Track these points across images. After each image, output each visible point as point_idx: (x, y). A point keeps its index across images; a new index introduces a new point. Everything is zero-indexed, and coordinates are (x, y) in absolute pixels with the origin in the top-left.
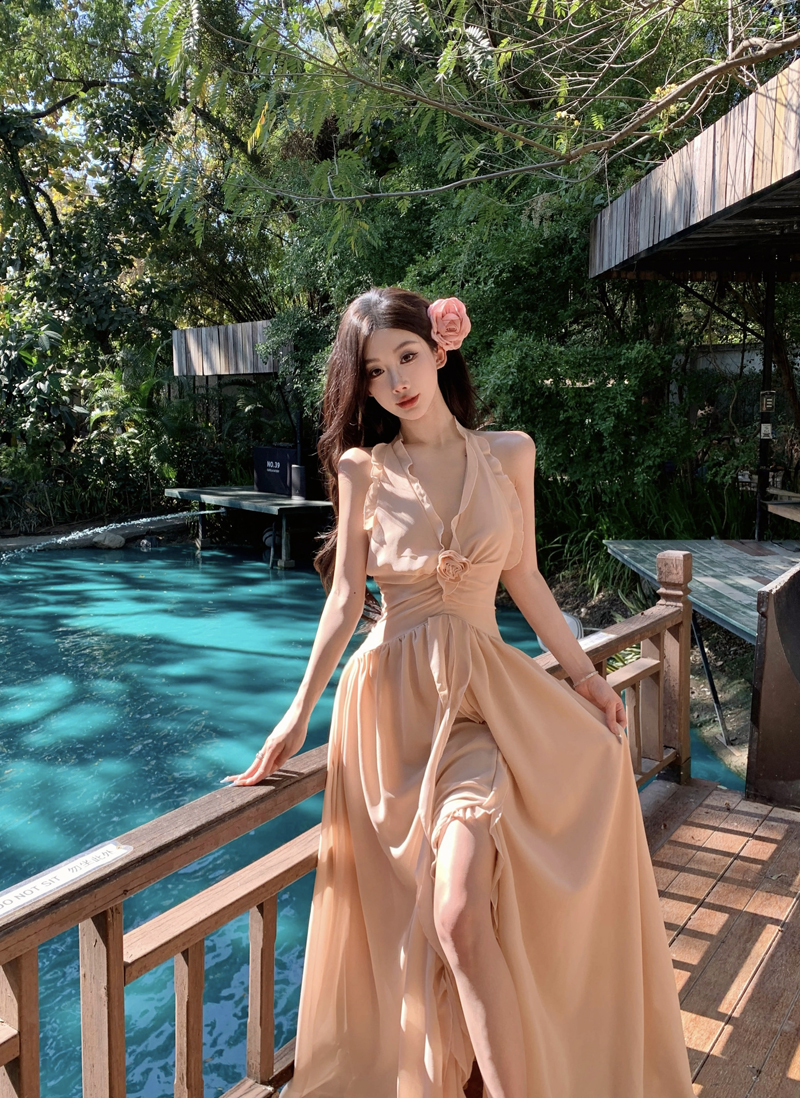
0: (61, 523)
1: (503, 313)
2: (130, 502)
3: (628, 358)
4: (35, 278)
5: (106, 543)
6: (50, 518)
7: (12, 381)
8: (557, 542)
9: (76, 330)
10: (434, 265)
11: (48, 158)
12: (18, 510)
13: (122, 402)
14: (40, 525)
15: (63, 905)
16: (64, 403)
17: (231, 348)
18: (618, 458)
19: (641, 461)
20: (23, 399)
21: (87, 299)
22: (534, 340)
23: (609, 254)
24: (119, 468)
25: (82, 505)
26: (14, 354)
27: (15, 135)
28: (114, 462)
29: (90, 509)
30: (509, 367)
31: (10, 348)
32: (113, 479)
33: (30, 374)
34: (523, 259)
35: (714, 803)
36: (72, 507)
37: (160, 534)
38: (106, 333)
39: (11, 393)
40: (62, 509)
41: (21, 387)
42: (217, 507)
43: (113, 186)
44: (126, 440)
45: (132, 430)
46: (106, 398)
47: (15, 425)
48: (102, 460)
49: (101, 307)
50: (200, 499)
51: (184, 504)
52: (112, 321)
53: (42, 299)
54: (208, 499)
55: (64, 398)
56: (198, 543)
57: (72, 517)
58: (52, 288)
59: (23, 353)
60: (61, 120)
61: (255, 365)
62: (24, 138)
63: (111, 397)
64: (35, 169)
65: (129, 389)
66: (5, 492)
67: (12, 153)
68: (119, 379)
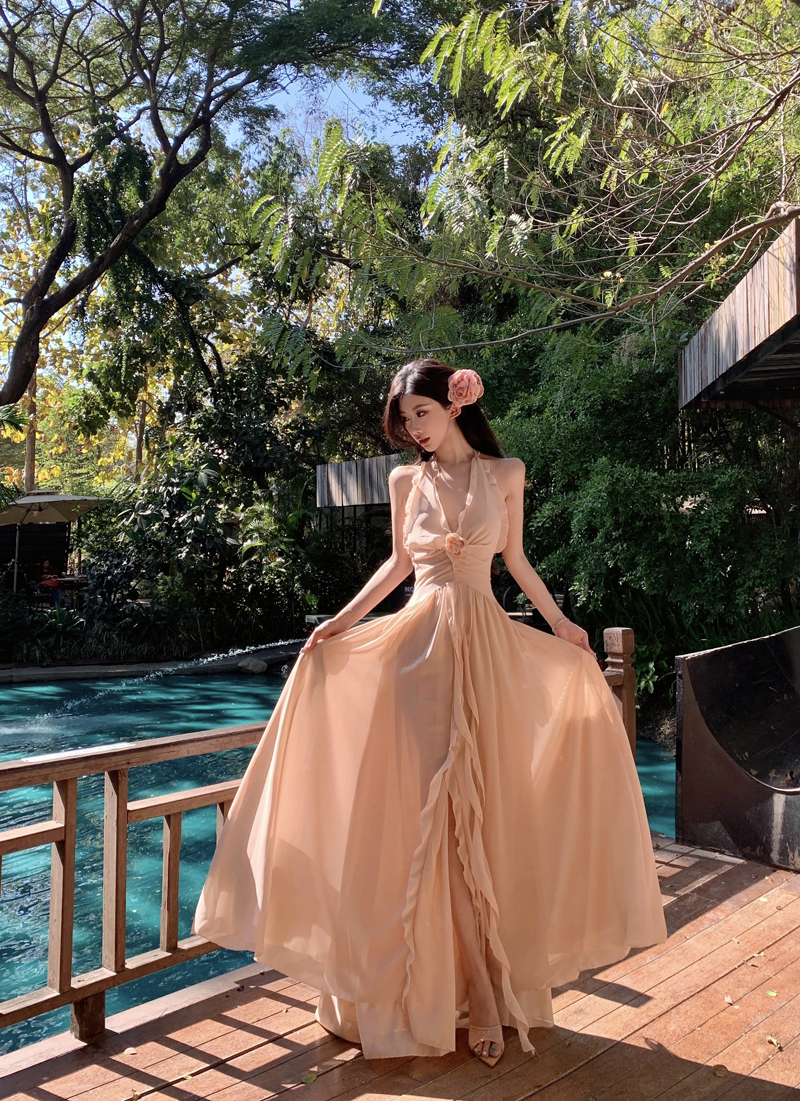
0: (210, 649)
2: (274, 629)
4: (199, 421)
5: (249, 668)
6: (200, 643)
7: (173, 515)
9: (233, 467)
10: (538, 400)
11: (215, 313)
12: (172, 636)
13: (271, 533)
14: (192, 650)
16: (218, 535)
17: (366, 481)
20: (181, 531)
21: (245, 438)
22: (626, 467)
23: (690, 386)
24: (265, 597)
25: (230, 631)
26: (176, 490)
27: (186, 295)
28: (262, 590)
30: (600, 491)
31: (172, 484)
32: (259, 606)
33: (190, 508)
34: (614, 393)
36: (221, 633)
38: (263, 469)
39: (171, 525)
40: (211, 635)
41: (180, 520)
44: (274, 570)
45: (279, 559)
46: (257, 530)
47: (172, 555)
48: (250, 588)
49: (257, 446)
52: (267, 459)
53: (204, 439)
55: (219, 530)
58: (213, 429)
59: (184, 489)
60: (232, 276)
62: (194, 297)
63: (262, 528)
64: (204, 323)
65: (278, 520)
66: (161, 619)
67: (183, 310)
68: (269, 511)
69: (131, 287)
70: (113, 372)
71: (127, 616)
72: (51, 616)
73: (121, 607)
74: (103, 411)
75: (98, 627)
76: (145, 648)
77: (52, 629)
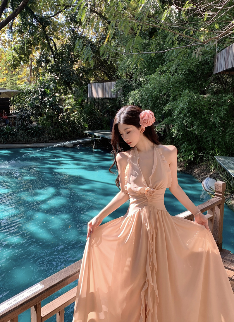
0: (55, 140)
1: (186, 84)
2: (75, 134)
3: (225, 99)
4: (49, 66)
5: (68, 146)
6: (52, 138)
7: (42, 98)
8: (202, 154)
9: (61, 82)
10: (165, 68)
11: (54, 29)
12: (43, 135)
13: (73, 104)
14: (50, 140)
15: (24, 304)
16: (57, 104)
17: (104, 90)
18: (220, 131)
19: (228, 132)
20: (45, 103)
21: (64, 72)
22: (194, 93)
23: (220, 67)
24: (72, 124)
25: (61, 134)
26: (43, 90)
27: (45, 23)
28: (71, 122)
29: (63, 136)
30: (186, 102)
31: (42, 88)
32: (70, 127)
33: (47, 96)
34: (192, 68)
35: (228, 258)
36: (59, 135)
37: (83, 144)
38: (70, 82)
39: (42, 101)
40: (56, 135)
41: (45, 100)
42: (99, 137)
43: (72, 38)
44: (75, 116)
45: (76, 112)
46: (69, 103)
47: (43, 111)
48: (67, 121)
49: (68, 75)
50: (94, 134)
51: (90, 135)
52: (71, 79)
53: (51, 73)
54: (96, 134)
55: (57, 103)
56: (93, 147)
57: (58, 138)
58: (54, 69)
59: (46, 90)
60: (59, 16)
61: (111, 95)
62: (47, 24)
63: (70, 103)
64: (50, 33)
65: (75, 100)
66: (40, 130)
67: (44, 28)
68: (73, 97)
69: (26, 20)
70: (22, 48)
71: (29, 129)
72: (6, 129)
73: (28, 126)
74: (19, 61)
75: (20, 132)
76: (35, 139)
77: (6, 133)
